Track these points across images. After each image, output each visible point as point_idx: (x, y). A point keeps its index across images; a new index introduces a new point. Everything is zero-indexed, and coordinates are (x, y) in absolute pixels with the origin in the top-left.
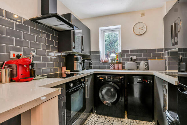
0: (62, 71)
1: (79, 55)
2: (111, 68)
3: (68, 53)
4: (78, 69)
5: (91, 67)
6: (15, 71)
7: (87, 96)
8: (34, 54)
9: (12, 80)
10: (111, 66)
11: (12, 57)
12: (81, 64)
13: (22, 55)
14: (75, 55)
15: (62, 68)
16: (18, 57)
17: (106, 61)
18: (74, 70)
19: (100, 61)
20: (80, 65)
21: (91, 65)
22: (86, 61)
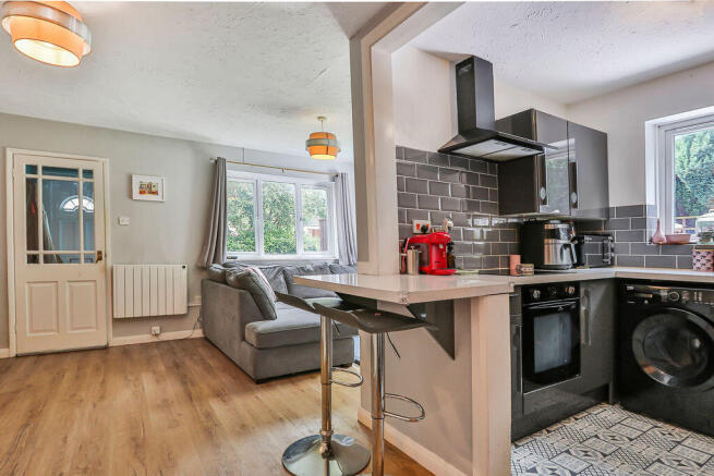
0: (509, 265)
1: (563, 221)
2: (698, 265)
3: (526, 217)
4: (559, 262)
5: (609, 260)
6: (426, 254)
7: (587, 340)
8: (450, 223)
9: (421, 272)
10: (698, 257)
11: (415, 231)
12: (568, 249)
13: (430, 227)
14: (547, 222)
15: (509, 258)
16: (424, 229)
17: (674, 240)
18: (546, 263)
19: (651, 241)
20: (566, 252)
21: (610, 254)
22: (587, 238)
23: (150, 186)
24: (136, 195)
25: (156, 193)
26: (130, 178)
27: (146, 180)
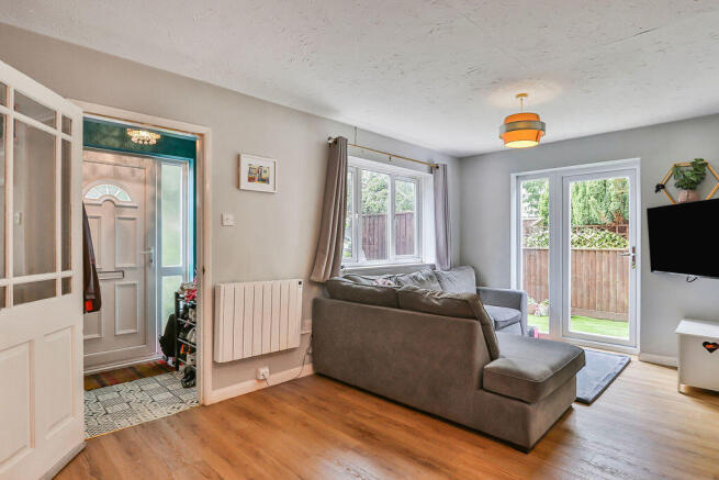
23: (260, 170)
24: (245, 184)
25: (265, 181)
26: (238, 157)
27: (257, 162)
